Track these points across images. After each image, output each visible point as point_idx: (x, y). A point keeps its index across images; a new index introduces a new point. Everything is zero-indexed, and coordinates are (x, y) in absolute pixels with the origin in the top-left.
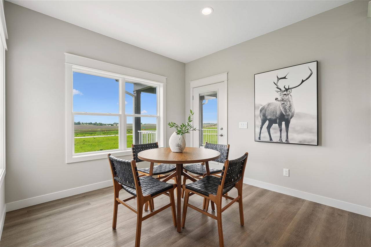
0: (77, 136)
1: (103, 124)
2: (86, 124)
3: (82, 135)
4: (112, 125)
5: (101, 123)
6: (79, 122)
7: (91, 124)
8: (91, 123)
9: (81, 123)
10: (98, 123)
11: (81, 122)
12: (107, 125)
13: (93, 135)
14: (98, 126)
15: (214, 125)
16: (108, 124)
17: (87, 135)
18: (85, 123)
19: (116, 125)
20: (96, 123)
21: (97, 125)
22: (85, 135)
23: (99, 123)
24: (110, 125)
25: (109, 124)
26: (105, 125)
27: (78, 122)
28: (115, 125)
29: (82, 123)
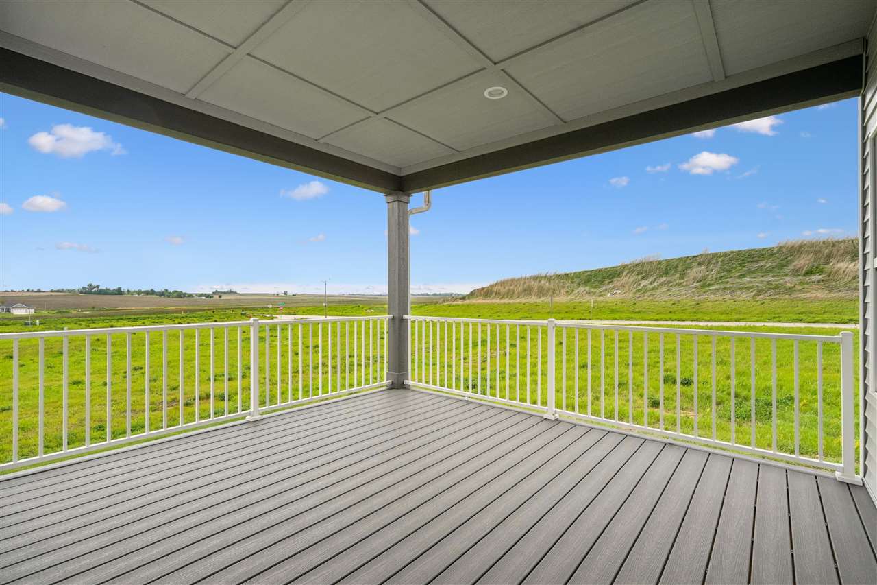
0: (92, 325)
1: (185, 294)
2: (139, 293)
3: (107, 324)
4: (208, 296)
5: (179, 290)
6: (119, 289)
7: (152, 292)
8: (152, 290)
9: (126, 291)
10: (171, 291)
11: (124, 289)
12: (196, 298)
13: (139, 322)
14: (171, 299)
15: (461, 299)
16: (197, 295)
17: (122, 322)
18: (135, 291)
19: (220, 297)
20: (167, 290)
21: (169, 297)
22: (115, 324)
23: (175, 292)
24: (204, 298)
25: (201, 295)
26: (190, 295)
27: (116, 288)
28: (216, 297)
29: (128, 291)
